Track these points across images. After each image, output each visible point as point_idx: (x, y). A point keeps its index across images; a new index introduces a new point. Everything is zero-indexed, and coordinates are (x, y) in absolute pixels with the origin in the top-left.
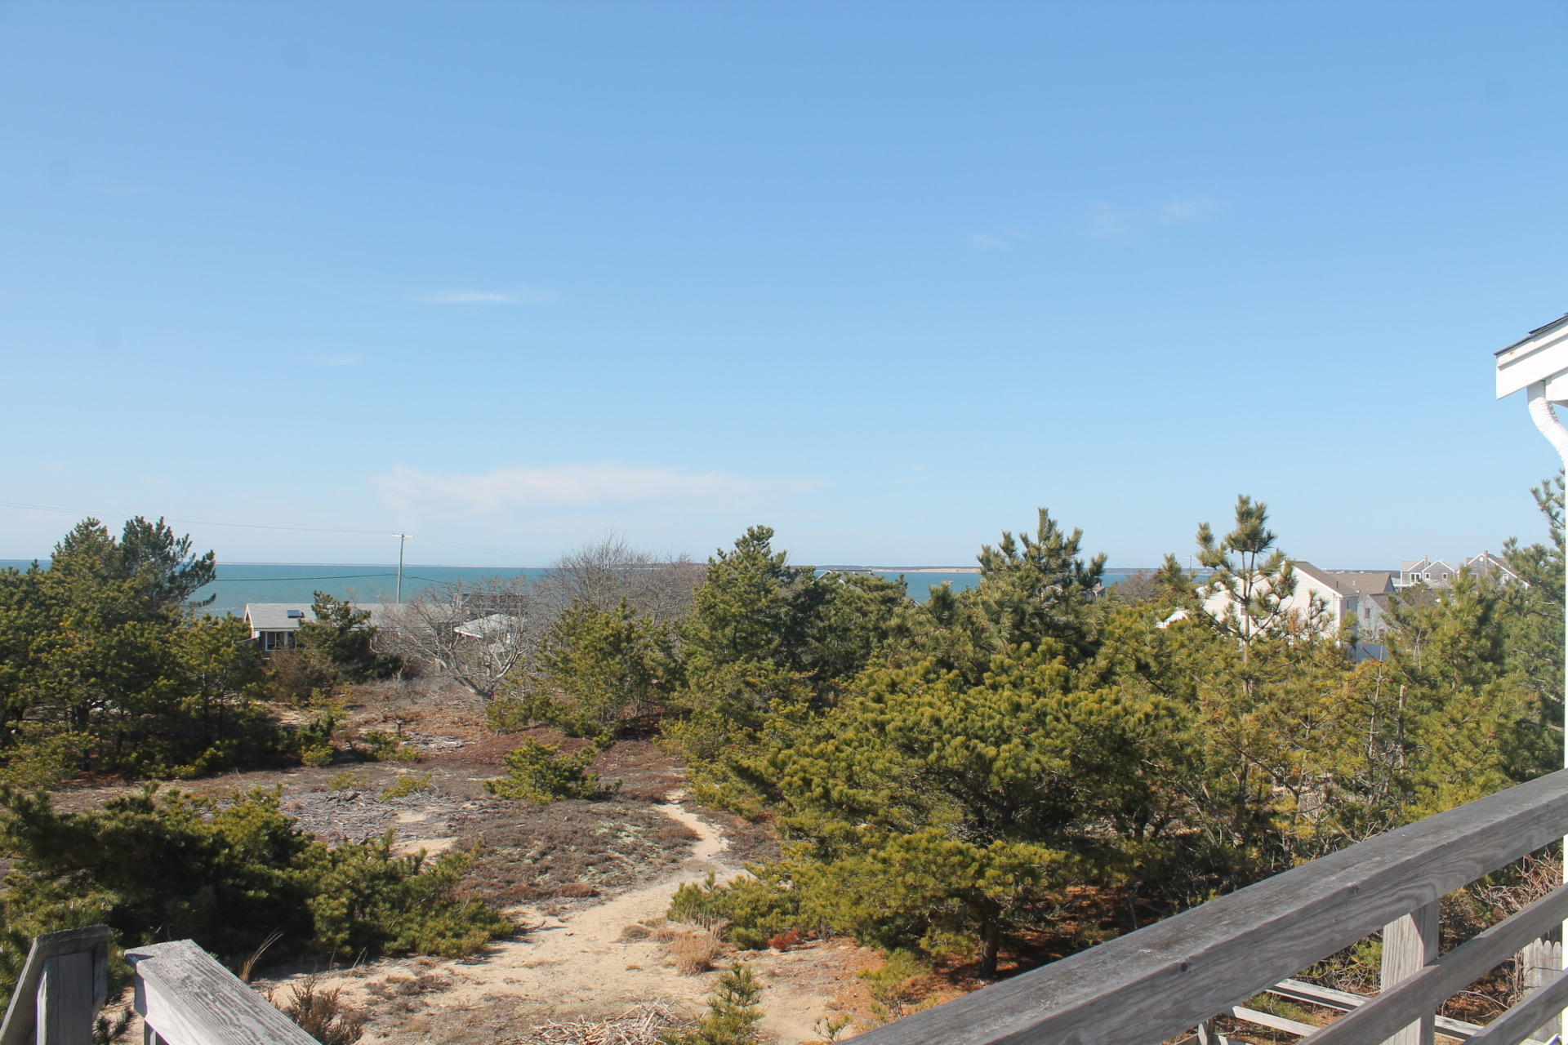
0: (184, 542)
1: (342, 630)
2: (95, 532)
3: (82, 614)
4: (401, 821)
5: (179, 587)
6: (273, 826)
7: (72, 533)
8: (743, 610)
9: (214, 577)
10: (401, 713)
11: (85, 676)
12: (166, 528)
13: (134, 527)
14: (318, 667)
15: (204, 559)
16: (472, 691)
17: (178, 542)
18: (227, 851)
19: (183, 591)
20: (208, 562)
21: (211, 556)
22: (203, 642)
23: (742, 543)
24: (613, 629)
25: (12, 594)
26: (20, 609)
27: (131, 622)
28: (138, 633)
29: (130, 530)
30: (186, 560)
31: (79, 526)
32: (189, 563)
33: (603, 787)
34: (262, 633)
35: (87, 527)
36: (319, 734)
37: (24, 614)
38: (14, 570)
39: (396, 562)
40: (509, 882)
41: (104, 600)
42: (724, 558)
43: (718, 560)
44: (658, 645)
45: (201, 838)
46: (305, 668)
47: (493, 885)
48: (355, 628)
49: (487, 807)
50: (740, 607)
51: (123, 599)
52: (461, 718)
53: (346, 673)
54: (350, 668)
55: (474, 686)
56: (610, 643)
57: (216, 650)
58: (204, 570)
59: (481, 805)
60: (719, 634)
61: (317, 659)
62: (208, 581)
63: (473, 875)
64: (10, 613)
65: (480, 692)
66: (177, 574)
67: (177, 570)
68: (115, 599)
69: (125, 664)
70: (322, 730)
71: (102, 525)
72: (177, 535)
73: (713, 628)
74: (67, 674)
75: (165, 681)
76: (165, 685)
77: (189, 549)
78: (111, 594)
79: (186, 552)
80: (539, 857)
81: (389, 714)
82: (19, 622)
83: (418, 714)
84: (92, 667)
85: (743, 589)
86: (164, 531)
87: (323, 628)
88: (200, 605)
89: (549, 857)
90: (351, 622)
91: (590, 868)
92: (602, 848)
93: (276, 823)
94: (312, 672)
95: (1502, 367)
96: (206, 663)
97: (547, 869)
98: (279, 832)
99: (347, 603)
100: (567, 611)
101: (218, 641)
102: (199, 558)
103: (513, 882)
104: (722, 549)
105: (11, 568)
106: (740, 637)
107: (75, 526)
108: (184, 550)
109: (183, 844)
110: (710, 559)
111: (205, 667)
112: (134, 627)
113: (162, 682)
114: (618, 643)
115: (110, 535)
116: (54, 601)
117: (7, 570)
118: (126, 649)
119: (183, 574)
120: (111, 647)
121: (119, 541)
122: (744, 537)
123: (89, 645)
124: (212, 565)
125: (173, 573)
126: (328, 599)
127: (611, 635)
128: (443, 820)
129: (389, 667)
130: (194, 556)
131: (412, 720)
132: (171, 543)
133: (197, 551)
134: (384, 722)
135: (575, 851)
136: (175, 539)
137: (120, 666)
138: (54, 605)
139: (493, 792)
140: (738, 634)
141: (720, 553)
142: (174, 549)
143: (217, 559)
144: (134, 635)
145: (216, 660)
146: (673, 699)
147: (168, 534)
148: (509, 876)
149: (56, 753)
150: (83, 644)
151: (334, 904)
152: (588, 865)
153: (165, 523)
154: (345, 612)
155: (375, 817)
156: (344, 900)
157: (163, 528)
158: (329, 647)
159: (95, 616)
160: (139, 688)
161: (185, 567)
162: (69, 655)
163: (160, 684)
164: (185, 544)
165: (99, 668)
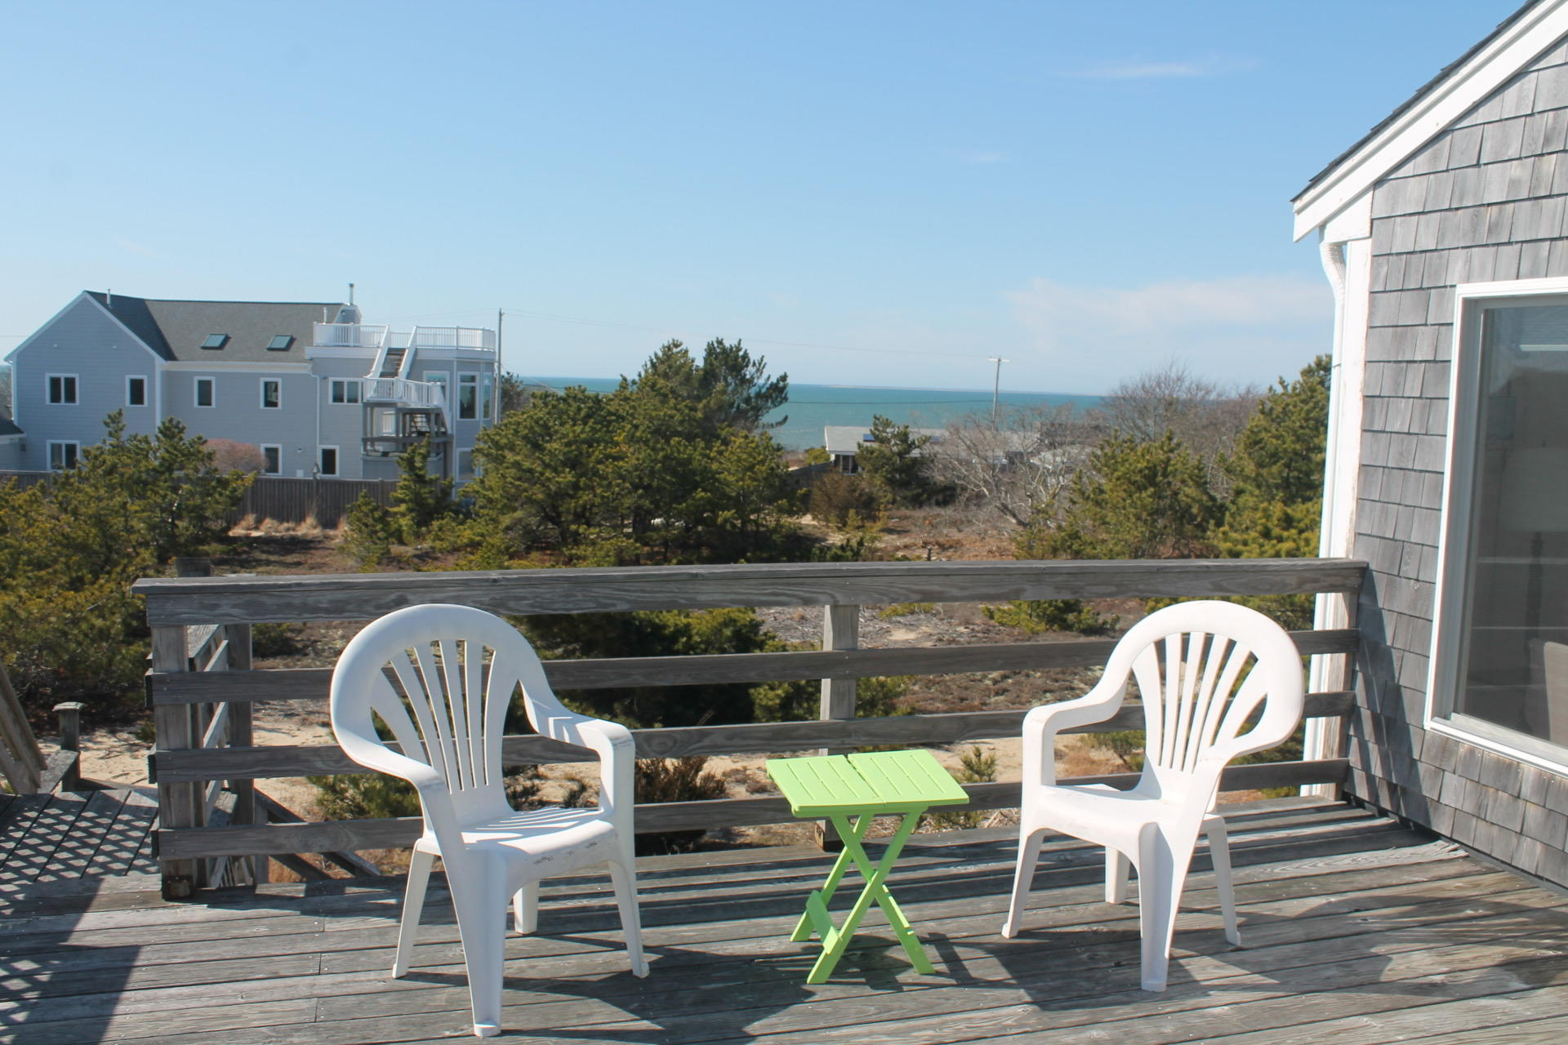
0: (760, 364)
1: (900, 454)
2: (679, 352)
3: (633, 430)
4: (893, 638)
5: (753, 408)
6: (739, 624)
7: (656, 354)
8: (1298, 447)
9: (786, 399)
10: (941, 540)
11: (636, 487)
12: (743, 350)
13: (714, 348)
14: (867, 490)
15: (778, 380)
16: (1014, 521)
17: (754, 364)
18: (685, 639)
19: (758, 411)
20: (781, 384)
21: (784, 378)
22: (739, 460)
23: (1308, 372)
24: (1148, 461)
25: (579, 409)
26: (585, 424)
27: (676, 439)
28: (682, 449)
29: (711, 351)
30: (761, 381)
31: (664, 347)
32: (764, 385)
33: (1100, 621)
34: (837, 457)
35: (669, 348)
36: (849, 553)
37: (587, 429)
38: (582, 388)
39: (992, 388)
40: (962, 700)
41: (662, 417)
42: (1285, 387)
43: (1279, 390)
44: (1192, 480)
45: (665, 626)
46: (854, 491)
47: (946, 700)
48: (915, 453)
49: (978, 632)
50: (1293, 442)
51: (678, 417)
52: (999, 548)
53: (905, 498)
54: (908, 493)
55: (1014, 516)
56: (1145, 476)
57: (751, 468)
58: (777, 392)
59: (973, 630)
60: (1264, 472)
61: (871, 482)
62: (781, 403)
63: (932, 690)
64: (576, 428)
65: (1020, 523)
66: (752, 395)
67: (753, 391)
68: (672, 417)
69: (668, 478)
70: (852, 550)
71: (683, 347)
72: (754, 357)
73: (1260, 465)
74: (618, 485)
75: (703, 494)
76: (702, 498)
77: (764, 370)
78: (669, 412)
79: (762, 373)
80: (999, 679)
81: (929, 540)
82: (583, 436)
83: (958, 542)
84: (640, 478)
85: (1298, 424)
86: (741, 353)
87: (881, 452)
88: (772, 426)
89: (1010, 681)
90: (912, 446)
91: (1048, 695)
92: (1069, 678)
93: (742, 622)
94: (860, 495)
95: (1299, 212)
96: (742, 479)
97: (1004, 691)
98: (744, 631)
99: (907, 427)
100: (1107, 441)
101: (755, 458)
102: (774, 380)
103: (967, 699)
104: (1285, 378)
105: (580, 386)
106: (1294, 477)
107: (660, 346)
108: (760, 371)
109: (649, 630)
110: (1271, 389)
111: (741, 483)
112: (679, 443)
113: (700, 494)
114: (1152, 477)
115: (691, 355)
116: (613, 418)
117: (577, 388)
118: (671, 464)
119: (759, 395)
120: (655, 461)
121: (700, 362)
122: (1310, 366)
123: (638, 459)
124: (784, 387)
125: (749, 394)
126: (887, 424)
127: (1146, 468)
128: (931, 641)
129: (947, 495)
130: (769, 378)
131: (951, 547)
132: (747, 366)
133: (772, 374)
134: (923, 547)
135: (1039, 678)
136: (752, 361)
137: (664, 479)
138: (614, 421)
139: (992, 617)
140: (1291, 475)
141: (1282, 382)
142: (749, 371)
143: (789, 381)
144: (679, 451)
145: (750, 478)
146: (1208, 539)
147: (746, 356)
148: (964, 694)
149: (609, 556)
150: (634, 457)
151: (771, 694)
152: (1046, 691)
153: (742, 346)
154: (903, 437)
155: (869, 632)
156: (780, 692)
157: (741, 350)
158: (887, 471)
159: (644, 431)
160: (683, 498)
161: (760, 388)
162: (621, 467)
163: (698, 496)
164: (760, 366)
165: (646, 481)
